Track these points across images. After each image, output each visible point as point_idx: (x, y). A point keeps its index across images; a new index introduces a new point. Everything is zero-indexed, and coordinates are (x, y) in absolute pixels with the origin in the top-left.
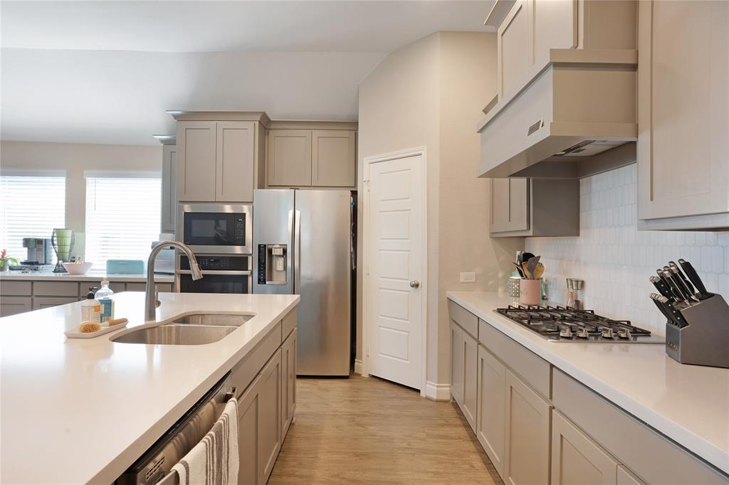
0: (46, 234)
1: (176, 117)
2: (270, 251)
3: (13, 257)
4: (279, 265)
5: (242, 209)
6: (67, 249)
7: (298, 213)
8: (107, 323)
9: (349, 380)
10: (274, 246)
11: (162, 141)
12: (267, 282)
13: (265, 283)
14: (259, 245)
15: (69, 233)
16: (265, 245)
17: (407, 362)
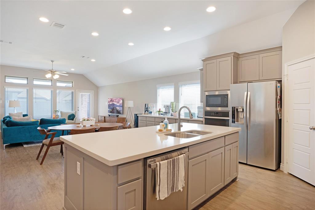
0: (169, 104)
1: (203, 60)
2: (237, 110)
3: (162, 111)
4: (241, 115)
5: (227, 92)
6: (174, 108)
7: (249, 93)
8: (166, 130)
9: (275, 172)
10: (239, 108)
11: (200, 70)
12: (236, 123)
13: (235, 123)
14: (232, 107)
15: (175, 103)
16: (235, 107)
17: (309, 170)
